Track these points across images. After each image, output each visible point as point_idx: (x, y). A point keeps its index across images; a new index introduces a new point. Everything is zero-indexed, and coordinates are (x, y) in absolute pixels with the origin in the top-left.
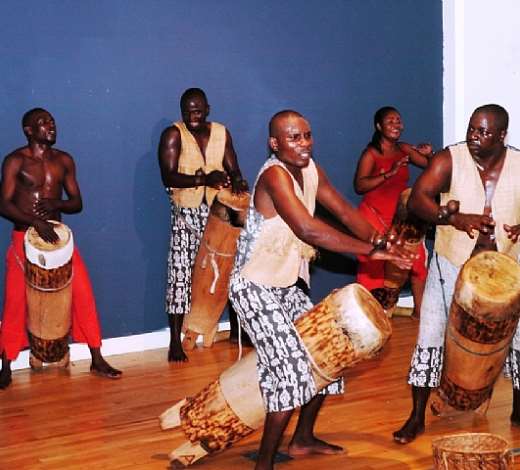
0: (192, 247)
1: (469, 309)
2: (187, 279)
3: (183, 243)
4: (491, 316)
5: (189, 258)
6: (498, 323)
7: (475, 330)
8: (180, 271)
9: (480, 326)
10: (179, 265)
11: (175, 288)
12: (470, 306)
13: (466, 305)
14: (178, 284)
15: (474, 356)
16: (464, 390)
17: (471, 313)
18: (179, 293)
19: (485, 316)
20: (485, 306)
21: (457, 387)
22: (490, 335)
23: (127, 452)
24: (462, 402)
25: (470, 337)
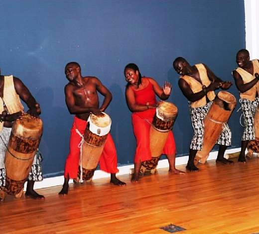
0: (202, 119)
1: (21, 137)
2: (203, 133)
3: (198, 117)
4: (31, 138)
5: (202, 123)
6: (33, 141)
7: (23, 147)
8: (199, 130)
9: (26, 144)
10: (198, 127)
11: (198, 138)
12: (22, 135)
13: (20, 135)
14: (199, 136)
15: (22, 161)
16: (16, 181)
17: (22, 138)
18: (199, 140)
19: (29, 138)
20: (28, 133)
21: (12, 181)
22: (30, 148)
23: (100, 228)
24: (14, 189)
25: (21, 152)
